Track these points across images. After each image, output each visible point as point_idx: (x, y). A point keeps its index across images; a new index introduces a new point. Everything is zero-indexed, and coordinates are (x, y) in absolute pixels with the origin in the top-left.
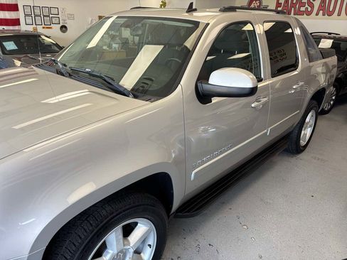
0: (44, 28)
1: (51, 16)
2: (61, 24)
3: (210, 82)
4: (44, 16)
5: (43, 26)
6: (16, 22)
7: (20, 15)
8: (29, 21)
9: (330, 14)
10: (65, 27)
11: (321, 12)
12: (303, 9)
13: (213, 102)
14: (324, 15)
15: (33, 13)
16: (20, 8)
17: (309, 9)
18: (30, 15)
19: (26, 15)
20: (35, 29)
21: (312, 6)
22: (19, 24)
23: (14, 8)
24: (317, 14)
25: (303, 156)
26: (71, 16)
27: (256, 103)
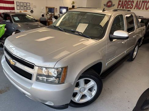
0: (24, 11)
1: (27, 6)
2: (31, 10)
3: (114, 35)
4: (24, 6)
5: (24, 10)
6: (13, 9)
7: (15, 5)
8: (18, 8)
9: (140, 9)
10: (32, 11)
11: (136, 8)
12: (129, 6)
13: (113, 41)
14: (137, 9)
15: (20, 5)
16: (15, 3)
17: (131, 6)
18: (19, 6)
19: (17, 6)
20: (21, 12)
21: (132, 5)
22: (14, 10)
23: (12, 3)
24: (134, 9)
25: (133, 62)
26: (35, 7)
27: (124, 42)
